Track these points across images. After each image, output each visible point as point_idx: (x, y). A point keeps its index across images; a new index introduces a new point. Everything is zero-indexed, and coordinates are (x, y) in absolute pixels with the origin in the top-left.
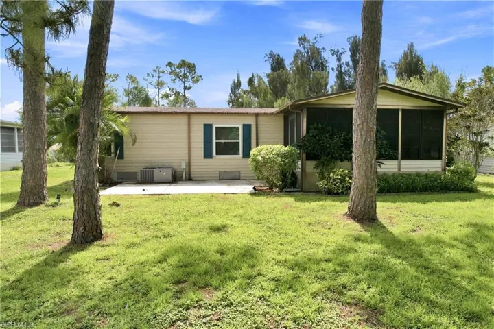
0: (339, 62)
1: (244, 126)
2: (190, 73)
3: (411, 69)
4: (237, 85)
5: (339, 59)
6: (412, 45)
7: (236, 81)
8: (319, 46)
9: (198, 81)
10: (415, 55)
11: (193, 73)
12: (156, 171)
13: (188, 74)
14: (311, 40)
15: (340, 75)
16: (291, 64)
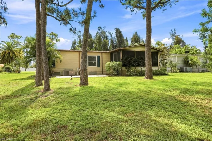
0: (111, 37)
1: (98, 56)
2: (55, 37)
3: (136, 40)
4: (74, 43)
5: (111, 36)
6: (136, 32)
7: (74, 42)
8: (105, 30)
9: (58, 41)
10: (137, 36)
11: (56, 37)
12: (70, 72)
13: (54, 38)
14: (102, 28)
15: (112, 41)
16: (95, 36)
